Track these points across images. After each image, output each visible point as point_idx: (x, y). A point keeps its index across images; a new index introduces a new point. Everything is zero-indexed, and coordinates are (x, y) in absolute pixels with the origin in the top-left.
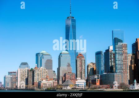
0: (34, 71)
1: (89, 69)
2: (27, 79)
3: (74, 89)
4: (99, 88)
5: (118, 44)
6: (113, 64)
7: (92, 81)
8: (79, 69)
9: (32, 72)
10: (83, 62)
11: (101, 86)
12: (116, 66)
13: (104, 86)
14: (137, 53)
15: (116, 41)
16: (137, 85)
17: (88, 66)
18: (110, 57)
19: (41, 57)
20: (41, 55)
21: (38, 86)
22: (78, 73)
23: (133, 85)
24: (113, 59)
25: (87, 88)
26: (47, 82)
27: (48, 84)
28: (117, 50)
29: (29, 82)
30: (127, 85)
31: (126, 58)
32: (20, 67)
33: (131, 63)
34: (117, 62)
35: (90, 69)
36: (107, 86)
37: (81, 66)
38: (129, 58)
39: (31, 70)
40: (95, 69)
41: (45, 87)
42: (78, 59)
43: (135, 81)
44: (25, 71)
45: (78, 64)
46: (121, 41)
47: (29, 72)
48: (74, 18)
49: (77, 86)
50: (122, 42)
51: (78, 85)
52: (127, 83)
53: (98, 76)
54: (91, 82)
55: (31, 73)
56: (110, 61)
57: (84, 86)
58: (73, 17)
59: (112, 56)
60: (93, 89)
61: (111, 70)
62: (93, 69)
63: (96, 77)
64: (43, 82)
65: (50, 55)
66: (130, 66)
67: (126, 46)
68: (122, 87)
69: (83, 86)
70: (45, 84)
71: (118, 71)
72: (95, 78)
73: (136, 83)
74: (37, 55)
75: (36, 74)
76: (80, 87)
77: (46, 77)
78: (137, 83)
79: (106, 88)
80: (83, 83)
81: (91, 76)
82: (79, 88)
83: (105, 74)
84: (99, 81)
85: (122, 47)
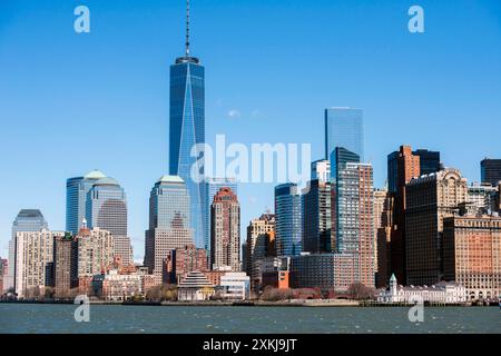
0: (77, 243)
1: (254, 237)
2: (51, 268)
3: (215, 299)
4: (289, 298)
5: (344, 166)
6: (329, 224)
7: (264, 275)
8: (220, 235)
9: (69, 243)
10: (234, 214)
11: (295, 292)
12: (340, 232)
13: (304, 290)
14: (402, 190)
15: (340, 157)
16: (398, 289)
17: (250, 229)
18: (320, 204)
19: (89, 194)
20: (88, 186)
21: (96, 291)
22: (219, 249)
23: (388, 289)
24: (328, 211)
25: (255, 297)
26: (122, 277)
27: (124, 284)
28: (342, 185)
29: (58, 277)
30: (371, 290)
31: (369, 208)
32: (15, 223)
33: (384, 223)
34: (343, 221)
35: (258, 239)
36: (313, 292)
37: (228, 226)
38: (378, 204)
39: (64, 239)
40: (272, 238)
41: (116, 293)
42: (219, 205)
43: (394, 278)
44: (42, 241)
45: (217, 221)
46: (356, 158)
47: (58, 244)
48: (199, 63)
49: (225, 289)
50: (358, 161)
51: (228, 287)
52: (370, 283)
53: (284, 260)
54: (261, 278)
55: (65, 249)
56: (321, 214)
57: (244, 290)
58: (197, 61)
59: (328, 202)
60: (272, 300)
61: (322, 242)
62: (267, 236)
63: (278, 263)
64: (110, 278)
65: (118, 186)
66: (379, 230)
67: (368, 172)
68: (355, 294)
69: (240, 292)
70: (116, 284)
71: (343, 247)
72: (276, 268)
73: (395, 284)
74: (73, 184)
75: (83, 250)
76: (234, 295)
77: (111, 259)
78: (399, 283)
79: (309, 298)
80: (243, 284)
81: (259, 261)
82: (231, 298)
83: (307, 257)
84: (287, 277)
85: (357, 175)
